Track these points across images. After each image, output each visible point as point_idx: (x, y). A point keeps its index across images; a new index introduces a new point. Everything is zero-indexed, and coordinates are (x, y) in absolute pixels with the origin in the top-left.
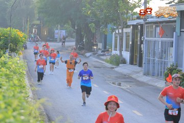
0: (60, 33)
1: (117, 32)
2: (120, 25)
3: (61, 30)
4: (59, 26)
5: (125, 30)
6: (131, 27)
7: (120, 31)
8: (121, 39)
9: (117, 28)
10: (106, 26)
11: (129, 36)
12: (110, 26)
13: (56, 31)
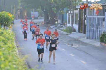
0: (35, 14)
1: (70, 13)
2: (71, 8)
3: (35, 12)
4: (34, 10)
5: (75, 11)
6: (79, 9)
7: (72, 12)
8: (73, 17)
9: (70, 10)
10: (63, 9)
11: (77, 15)
12: (65, 9)
13: (32, 13)
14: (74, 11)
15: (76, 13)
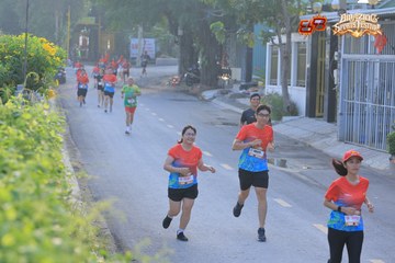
0: (142, 44)
1: (276, 41)
2: (283, 25)
3: (144, 37)
4: (141, 29)
5: (295, 37)
7: (284, 39)
8: (287, 59)
9: (277, 33)
10: (251, 29)
11: (304, 51)
12: (259, 28)
13: (134, 42)
14: (293, 35)
15: (298, 43)
